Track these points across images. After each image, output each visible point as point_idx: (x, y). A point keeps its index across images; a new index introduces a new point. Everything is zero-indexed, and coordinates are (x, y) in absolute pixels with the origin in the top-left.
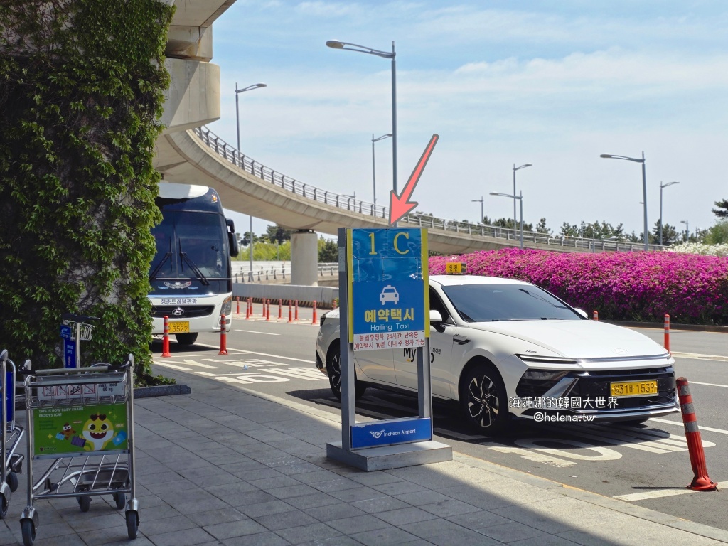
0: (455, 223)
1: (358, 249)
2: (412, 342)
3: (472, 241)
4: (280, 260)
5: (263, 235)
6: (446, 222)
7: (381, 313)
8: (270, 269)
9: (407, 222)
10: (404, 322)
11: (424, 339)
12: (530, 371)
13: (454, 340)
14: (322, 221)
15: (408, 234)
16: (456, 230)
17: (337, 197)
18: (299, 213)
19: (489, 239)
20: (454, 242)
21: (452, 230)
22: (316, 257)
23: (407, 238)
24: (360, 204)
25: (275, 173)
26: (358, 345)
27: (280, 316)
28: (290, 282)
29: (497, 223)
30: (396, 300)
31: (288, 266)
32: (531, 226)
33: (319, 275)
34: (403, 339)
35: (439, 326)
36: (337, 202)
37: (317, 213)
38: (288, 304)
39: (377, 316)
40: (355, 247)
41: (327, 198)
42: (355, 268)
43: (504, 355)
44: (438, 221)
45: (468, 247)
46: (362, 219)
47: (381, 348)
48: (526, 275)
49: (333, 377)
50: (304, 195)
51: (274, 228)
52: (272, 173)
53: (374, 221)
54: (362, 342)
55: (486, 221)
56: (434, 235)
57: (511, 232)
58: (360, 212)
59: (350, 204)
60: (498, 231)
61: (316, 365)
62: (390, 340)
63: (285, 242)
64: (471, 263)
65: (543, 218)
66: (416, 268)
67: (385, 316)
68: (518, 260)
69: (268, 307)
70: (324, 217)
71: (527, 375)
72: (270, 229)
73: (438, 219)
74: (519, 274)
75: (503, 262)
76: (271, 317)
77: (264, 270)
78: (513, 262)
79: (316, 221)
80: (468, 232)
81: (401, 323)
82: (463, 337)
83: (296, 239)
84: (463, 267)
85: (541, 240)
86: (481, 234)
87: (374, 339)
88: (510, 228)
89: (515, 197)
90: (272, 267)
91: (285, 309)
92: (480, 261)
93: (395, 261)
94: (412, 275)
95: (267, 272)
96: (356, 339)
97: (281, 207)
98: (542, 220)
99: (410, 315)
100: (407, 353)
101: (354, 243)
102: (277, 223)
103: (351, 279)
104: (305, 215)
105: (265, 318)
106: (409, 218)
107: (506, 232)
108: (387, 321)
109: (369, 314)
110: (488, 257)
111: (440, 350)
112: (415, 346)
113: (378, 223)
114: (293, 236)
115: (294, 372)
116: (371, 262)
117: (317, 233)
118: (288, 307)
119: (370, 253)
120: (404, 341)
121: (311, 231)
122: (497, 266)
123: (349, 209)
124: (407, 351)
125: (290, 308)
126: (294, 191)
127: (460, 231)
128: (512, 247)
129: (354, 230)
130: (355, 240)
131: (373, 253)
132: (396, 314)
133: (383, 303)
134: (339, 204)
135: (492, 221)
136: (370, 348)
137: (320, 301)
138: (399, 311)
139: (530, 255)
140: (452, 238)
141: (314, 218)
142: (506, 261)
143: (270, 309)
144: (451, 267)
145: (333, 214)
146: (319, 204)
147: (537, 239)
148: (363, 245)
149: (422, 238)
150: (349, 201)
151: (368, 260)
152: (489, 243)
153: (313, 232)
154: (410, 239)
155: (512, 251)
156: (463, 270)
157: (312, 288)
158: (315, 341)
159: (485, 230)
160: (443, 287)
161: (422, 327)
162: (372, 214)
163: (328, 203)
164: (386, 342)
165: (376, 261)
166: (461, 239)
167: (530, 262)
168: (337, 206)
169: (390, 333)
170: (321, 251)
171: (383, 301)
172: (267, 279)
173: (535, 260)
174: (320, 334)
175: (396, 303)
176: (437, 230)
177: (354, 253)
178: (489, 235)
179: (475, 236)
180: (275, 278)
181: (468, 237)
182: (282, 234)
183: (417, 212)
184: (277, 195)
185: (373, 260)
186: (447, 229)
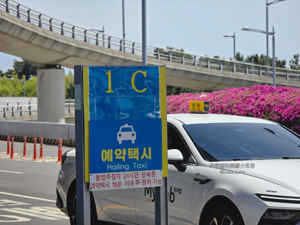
0: (207, 60)
1: (94, 87)
2: (149, 181)
3: (223, 78)
4: (26, 96)
5: (9, 70)
6: (198, 58)
7: (118, 152)
8: (15, 106)
9: (157, 58)
10: (141, 161)
11: (161, 179)
12: (270, 211)
13: (195, 179)
14: (70, 56)
15: (145, 72)
16: (207, 67)
17: (85, 32)
18: (45, 48)
19: (241, 75)
20: (206, 79)
21: (204, 66)
22: (63, 93)
23: (145, 76)
24: (109, 39)
25: (20, 7)
26: (94, 185)
27: (24, 154)
28: (36, 119)
29: (250, 60)
30: (133, 139)
31: (34, 102)
32: (284, 63)
33: (67, 112)
34: (140, 178)
35: (180, 165)
36: (85, 37)
37: (64, 49)
38: (33, 142)
39: (114, 156)
40: (91, 85)
41: (75, 33)
42: (92, 106)
43: (245, 195)
44: (189, 57)
45: (219, 84)
46: (111, 54)
47: (117, 188)
48: (277, 112)
49: (74, 217)
50: (51, 29)
51: (21, 63)
52: (18, 7)
53: (123, 57)
54: (98, 182)
55: (238, 57)
56: (185, 71)
57: (264, 69)
58: (109, 47)
59: (99, 39)
60: (250, 67)
61: (57, 205)
62: (127, 179)
63: (32, 78)
64: (221, 100)
65: (296, 54)
66: (154, 107)
67: (122, 155)
68: (269, 98)
69: (12, 145)
70: (72, 52)
71: (267, 215)
72: (17, 64)
73: (189, 55)
74: (269, 112)
75: (253, 100)
76: (15, 154)
77: (10, 106)
78: (263, 100)
79: (63, 56)
80: (219, 69)
81: (138, 162)
82: (204, 176)
83: (42, 75)
84: (206, 105)
85: (294, 77)
86: (233, 71)
87: (111, 179)
88: (262, 64)
89: (268, 33)
90: (18, 104)
91: (30, 146)
92: (230, 98)
93: (132, 99)
94: (150, 115)
95: (12, 108)
96: (93, 178)
97: (27, 42)
98: (295, 57)
99: (147, 155)
100: (148, 193)
101: (90, 81)
102: (23, 59)
103: (87, 118)
104: (52, 50)
105: (9, 156)
106: (159, 54)
107: (259, 68)
108: (124, 160)
109: (106, 153)
110: (239, 94)
111: (181, 190)
112: (153, 185)
113: (128, 58)
114: (39, 72)
115: (36, 211)
116: (108, 100)
117: (65, 68)
118: (32, 144)
119: (107, 92)
120: (141, 181)
121: (58, 66)
122: (248, 104)
123: (97, 44)
124: (148, 190)
125: (35, 146)
126: (40, 25)
127: (211, 67)
128: (264, 84)
129: (90, 68)
130: (91, 78)
131: (110, 91)
132: (134, 153)
133: (120, 143)
134: (87, 39)
135: (245, 57)
136: (107, 188)
137: (66, 138)
138: (137, 151)
139: (280, 92)
140: (204, 75)
141: (61, 53)
142: (256, 99)
143: (14, 147)
144: (193, 105)
145: (81, 49)
146: (66, 39)
147: (290, 76)
148: (99, 83)
149: (160, 76)
150: (97, 35)
151: (104, 99)
152: (241, 80)
153: (60, 68)
154: (148, 77)
155: (263, 88)
156: (206, 109)
157: (58, 125)
158: (56, 180)
159: (237, 66)
160: (184, 126)
161: (160, 168)
162: (121, 50)
163: (76, 38)
164: (123, 181)
165: (113, 100)
166: (212, 76)
167: (281, 100)
168: (85, 40)
169: (127, 173)
170: (69, 87)
171: (120, 140)
172: (13, 115)
173: (286, 97)
174: (60, 173)
175: (133, 142)
176: (187, 66)
177: (90, 92)
178: (241, 72)
179: (226, 72)
180: (21, 115)
181: (219, 73)
182: (28, 69)
183: (168, 48)
184: (23, 29)
185: (110, 99)
186: (198, 65)
